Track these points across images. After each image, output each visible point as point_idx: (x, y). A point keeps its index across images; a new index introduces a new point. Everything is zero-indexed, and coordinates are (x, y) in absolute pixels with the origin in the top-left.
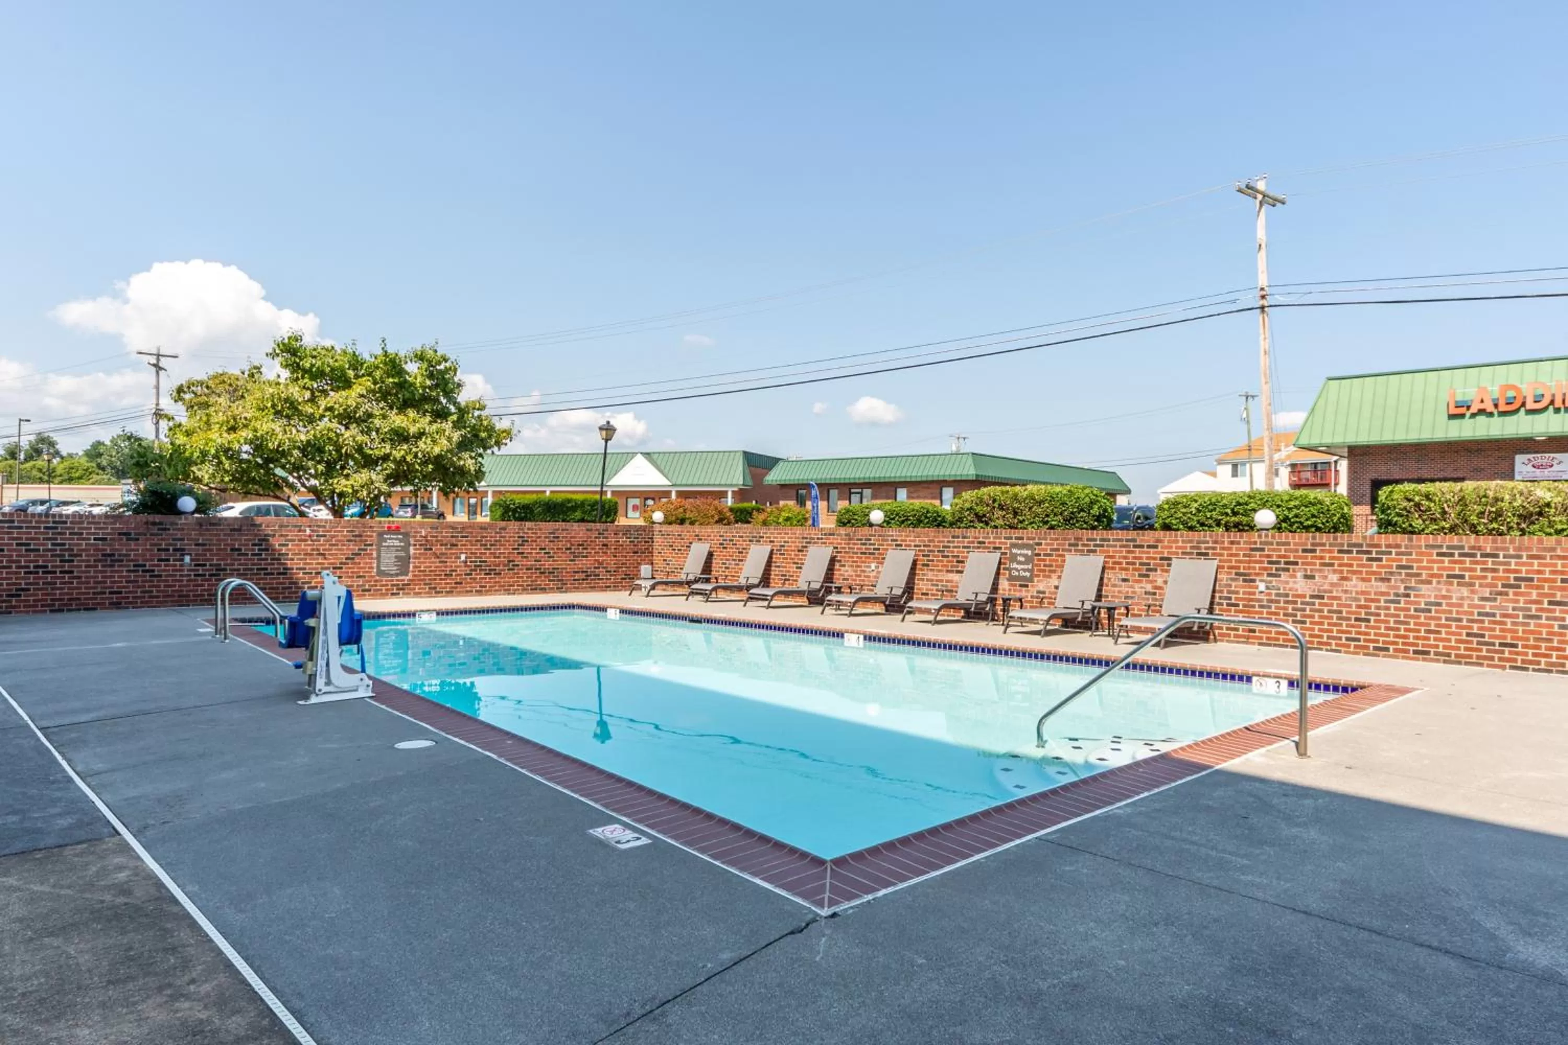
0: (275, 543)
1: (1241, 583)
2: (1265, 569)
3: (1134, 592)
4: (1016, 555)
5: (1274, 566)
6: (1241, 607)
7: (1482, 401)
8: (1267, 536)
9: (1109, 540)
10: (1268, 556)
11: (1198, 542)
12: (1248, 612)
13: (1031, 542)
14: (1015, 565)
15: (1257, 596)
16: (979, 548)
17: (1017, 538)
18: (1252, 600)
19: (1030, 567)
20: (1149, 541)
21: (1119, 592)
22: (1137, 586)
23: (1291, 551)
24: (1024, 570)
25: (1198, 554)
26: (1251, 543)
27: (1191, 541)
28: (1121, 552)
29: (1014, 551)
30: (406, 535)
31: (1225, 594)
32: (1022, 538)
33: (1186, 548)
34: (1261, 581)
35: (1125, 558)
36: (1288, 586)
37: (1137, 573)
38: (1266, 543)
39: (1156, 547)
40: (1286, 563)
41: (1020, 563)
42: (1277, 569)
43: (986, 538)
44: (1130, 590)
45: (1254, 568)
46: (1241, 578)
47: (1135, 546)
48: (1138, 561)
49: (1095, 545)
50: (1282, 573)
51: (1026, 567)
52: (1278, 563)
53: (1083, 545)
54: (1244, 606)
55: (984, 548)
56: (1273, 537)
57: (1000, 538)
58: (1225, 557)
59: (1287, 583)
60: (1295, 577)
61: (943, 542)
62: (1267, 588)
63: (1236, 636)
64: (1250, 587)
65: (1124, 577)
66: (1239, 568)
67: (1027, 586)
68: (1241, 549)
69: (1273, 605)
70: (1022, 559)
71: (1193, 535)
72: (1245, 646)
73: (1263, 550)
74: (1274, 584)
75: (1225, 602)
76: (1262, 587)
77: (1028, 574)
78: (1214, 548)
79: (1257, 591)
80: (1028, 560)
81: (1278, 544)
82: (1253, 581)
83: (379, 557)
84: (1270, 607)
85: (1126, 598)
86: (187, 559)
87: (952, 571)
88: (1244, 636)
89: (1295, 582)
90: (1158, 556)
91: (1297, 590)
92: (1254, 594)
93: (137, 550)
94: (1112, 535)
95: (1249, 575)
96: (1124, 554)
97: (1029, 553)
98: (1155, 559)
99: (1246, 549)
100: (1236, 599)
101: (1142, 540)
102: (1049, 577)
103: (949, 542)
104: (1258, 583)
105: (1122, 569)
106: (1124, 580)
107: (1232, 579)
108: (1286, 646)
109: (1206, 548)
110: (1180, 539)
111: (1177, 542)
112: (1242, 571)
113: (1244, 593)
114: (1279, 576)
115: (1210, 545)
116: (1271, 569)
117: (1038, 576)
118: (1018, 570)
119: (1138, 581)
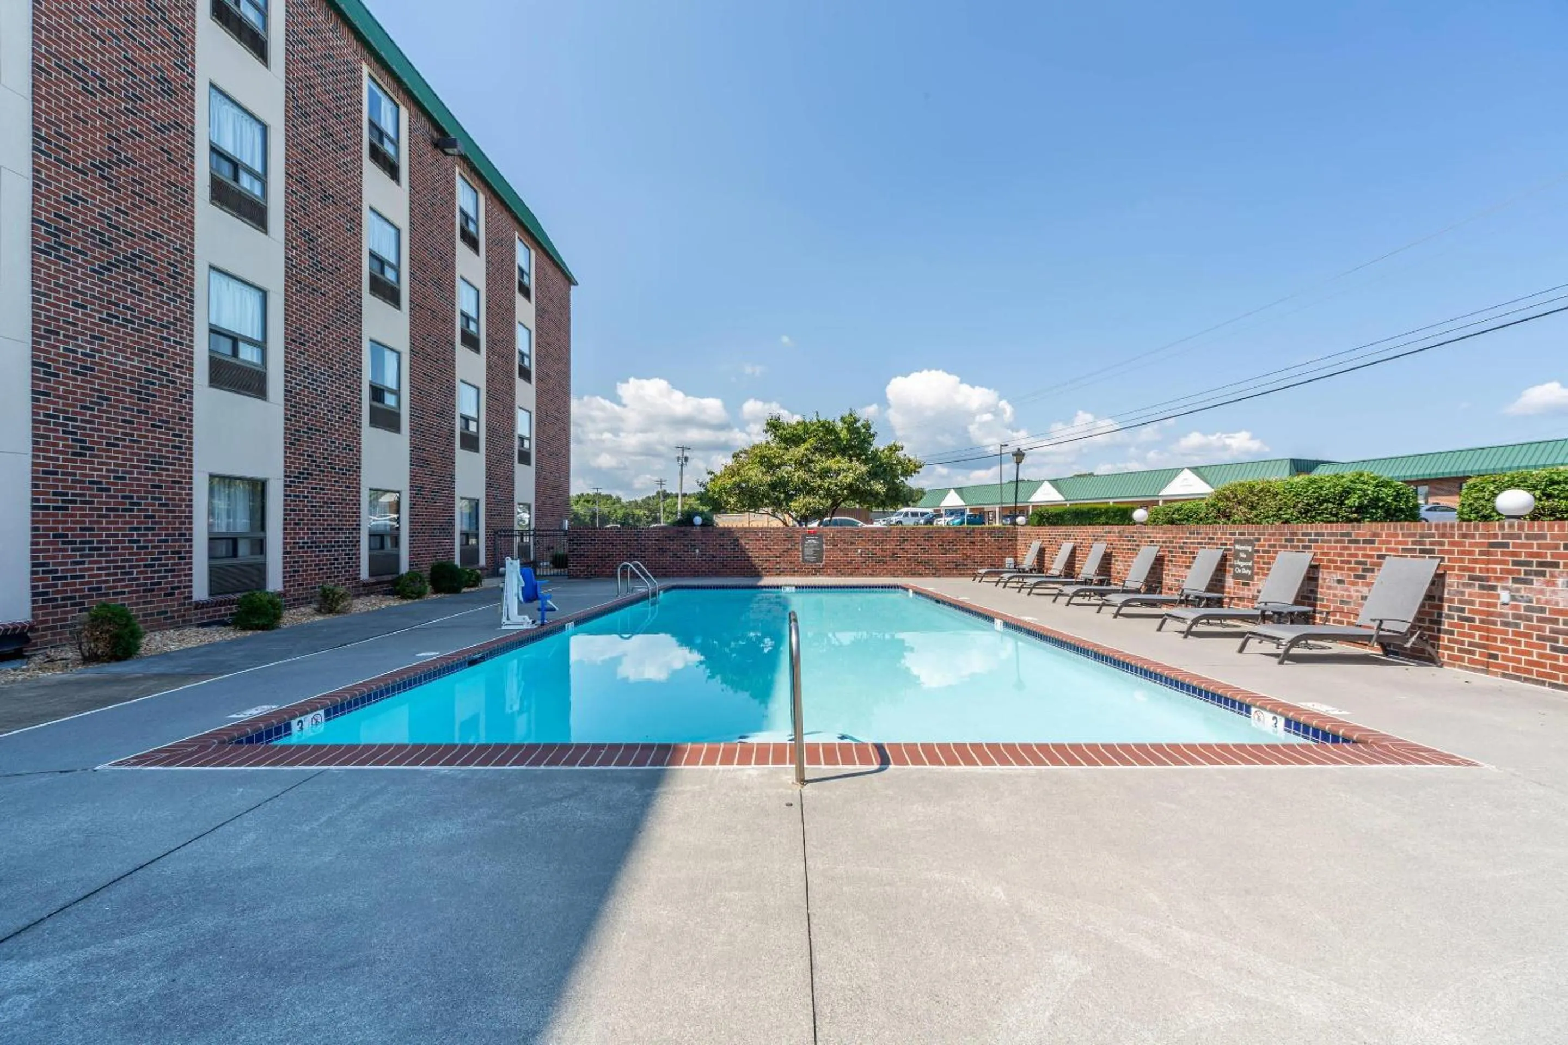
0: (742, 542)
1: (1477, 590)
2: (1509, 572)
3: (1349, 597)
4: (1239, 551)
5: (1523, 569)
6: (1477, 623)
8: (1511, 526)
9: (1323, 535)
10: (1514, 554)
11: (1422, 536)
12: (1488, 630)
13: (1252, 537)
14: (1239, 563)
15: (1499, 609)
16: (1209, 544)
17: (1240, 534)
18: (1491, 614)
19: (1250, 564)
20: (1364, 535)
21: (1335, 595)
22: (1353, 588)
23: (1548, 547)
24: (1246, 567)
25: (1422, 551)
26: (1489, 536)
27: (1414, 535)
28: (1336, 548)
29: (1237, 547)
30: (820, 537)
31: (1456, 604)
32: (1244, 534)
33: (1406, 543)
34: (1505, 588)
35: (1340, 555)
36: (1543, 598)
37: (1352, 574)
38: (1511, 536)
39: (1372, 542)
40: (1540, 564)
41: (1242, 560)
42: (1526, 573)
43: (1216, 534)
44: (1346, 593)
45: (1494, 571)
46: (1477, 583)
47: (1350, 542)
48: (1353, 560)
49: (1310, 541)
50: (1535, 579)
51: (1247, 564)
52: (1529, 564)
53: (1299, 540)
54: (1482, 621)
55: (1214, 544)
56: (1521, 527)
57: (1226, 534)
58: (1456, 556)
59: (1542, 592)
60: (1554, 584)
61: (1186, 538)
62: (1513, 598)
63: (1472, 661)
64: (1490, 596)
65: (1339, 578)
66: (1473, 570)
67: (1249, 584)
68: (1476, 544)
69: (1522, 624)
70: (1243, 555)
71: (1415, 528)
72: (1483, 675)
73: (1507, 545)
74: (1523, 593)
75: (1456, 615)
76: (1505, 596)
77: (1248, 572)
78: (1442, 544)
79: (1499, 602)
80: (1250, 557)
81: (1527, 537)
82: (1494, 588)
83: (803, 551)
84: (1517, 626)
85: (1342, 602)
86: (697, 551)
88: (1482, 663)
89: (1554, 592)
90: (1375, 553)
91: (1557, 604)
92: (1495, 605)
93: (673, 545)
94: (1326, 528)
95: (1488, 579)
96: (1339, 551)
97: (1250, 549)
98: (1371, 556)
99: (1482, 544)
100: (1471, 611)
101: (1358, 535)
102: (1267, 575)
104: (1499, 591)
105: (1337, 568)
106: (1340, 582)
107: (1465, 585)
108: (1543, 683)
109: (1432, 544)
110: (1399, 532)
111: (1396, 535)
112: (1477, 573)
113: (1481, 604)
114: (1531, 582)
115: (1437, 539)
116: (1519, 572)
117: (1258, 574)
118: (1240, 568)
119: (1353, 584)
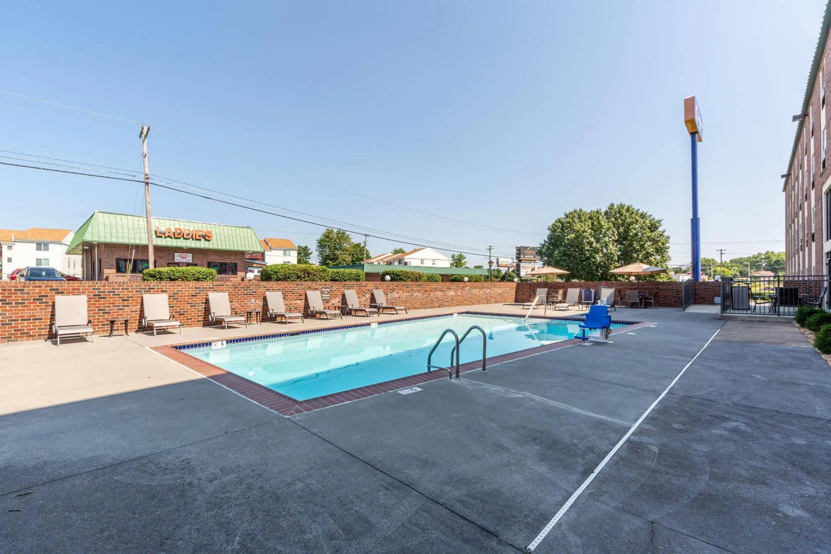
4: (324, 291)
7: (169, 233)
13: (329, 286)
16: (308, 289)
17: (324, 285)
19: (329, 295)
22: (362, 299)
24: (327, 297)
29: (323, 290)
32: (326, 285)
43: (312, 285)
49: (350, 287)
51: (328, 295)
53: (347, 287)
55: (310, 289)
57: (317, 285)
61: (292, 287)
67: (328, 302)
70: (326, 292)
77: (328, 298)
80: (329, 293)
87: (296, 300)
97: (329, 290)
101: (362, 284)
102: (336, 298)
103: (295, 287)
117: (332, 298)
118: (325, 297)
119: (362, 297)
